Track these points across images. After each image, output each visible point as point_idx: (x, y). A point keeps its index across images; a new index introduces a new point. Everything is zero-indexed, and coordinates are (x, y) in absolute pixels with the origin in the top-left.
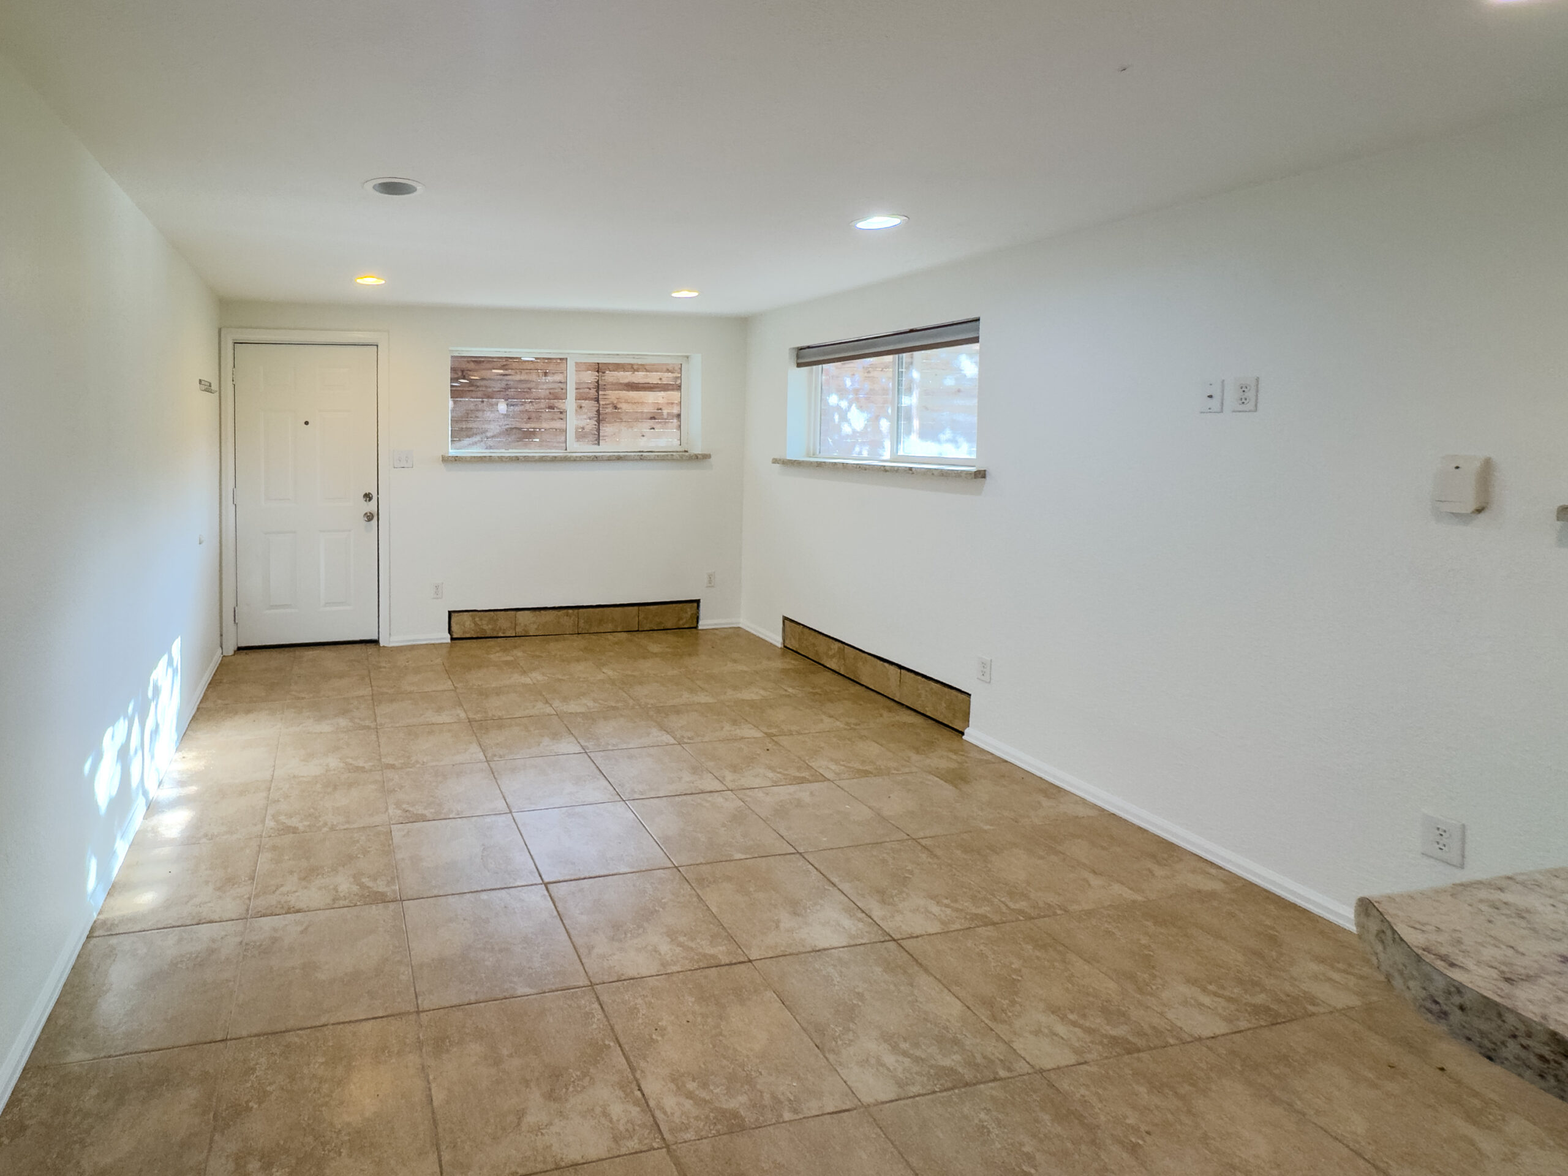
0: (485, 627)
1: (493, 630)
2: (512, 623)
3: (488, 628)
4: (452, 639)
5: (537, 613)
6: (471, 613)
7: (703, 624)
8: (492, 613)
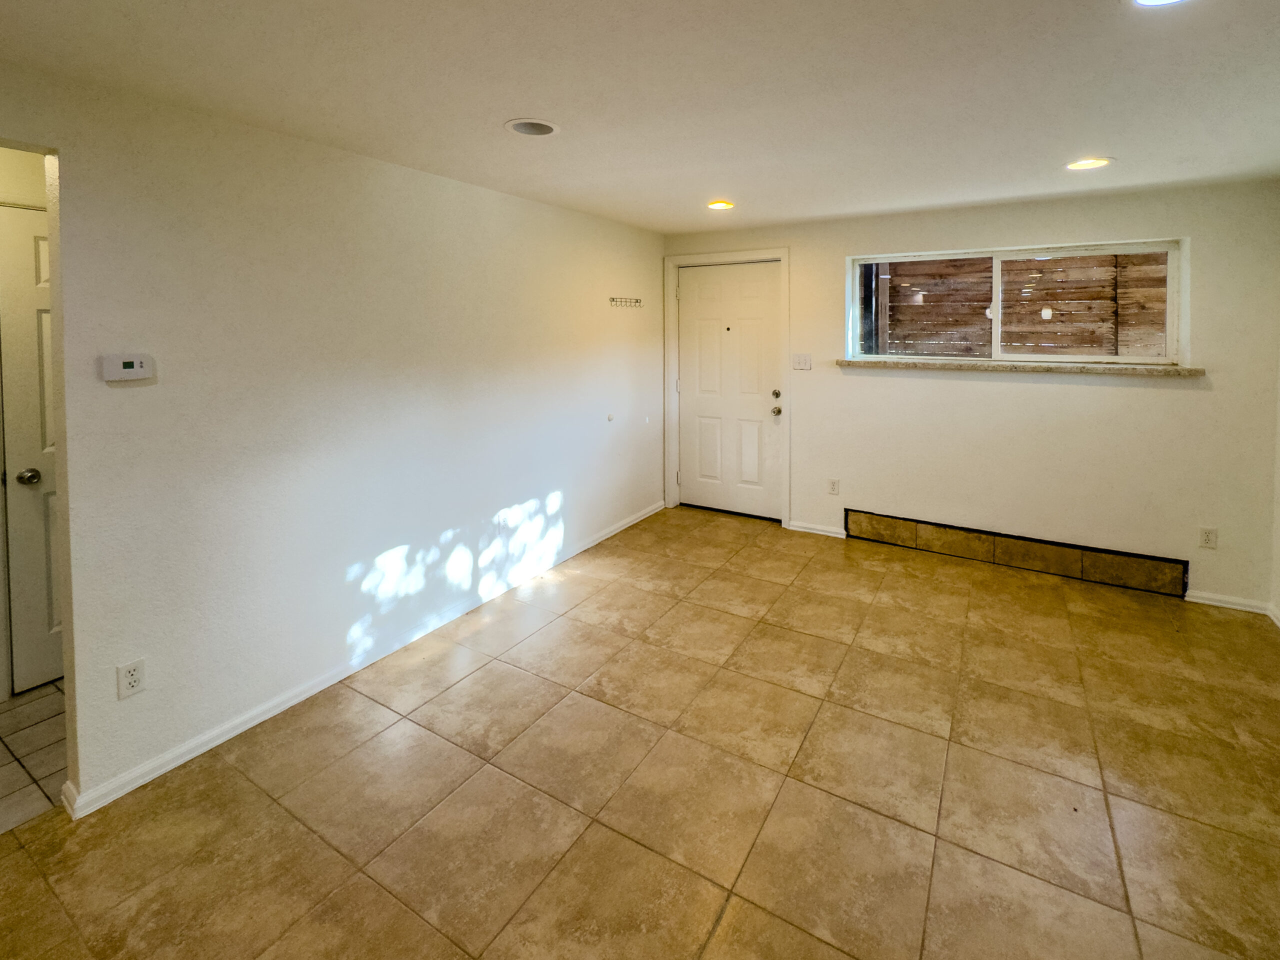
0: (883, 532)
1: (892, 536)
2: (911, 533)
3: (886, 534)
4: (848, 536)
5: (942, 529)
6: (868, 515)
7: (1192, 595)
8: (890, 519)
